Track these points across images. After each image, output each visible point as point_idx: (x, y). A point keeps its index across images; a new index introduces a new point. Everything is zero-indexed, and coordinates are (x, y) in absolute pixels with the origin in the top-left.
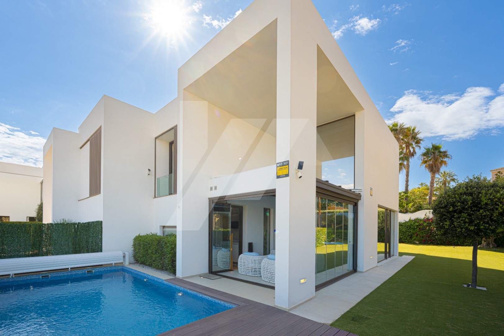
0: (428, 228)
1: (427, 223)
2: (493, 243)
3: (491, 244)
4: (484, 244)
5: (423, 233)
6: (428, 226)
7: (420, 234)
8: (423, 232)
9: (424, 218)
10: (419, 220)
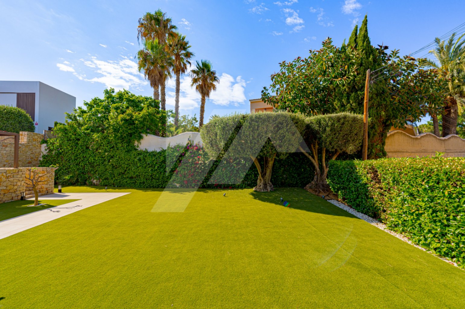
0: (191, 160)
1: (191, 152)
2: (270, 182)
3: (268, 185)
4: (260, 186)
5: (184, 169)
6: (191, 157)
7: (180, 171)
8: (185, 167)
9: (187, 144)
10: (180, 147)
